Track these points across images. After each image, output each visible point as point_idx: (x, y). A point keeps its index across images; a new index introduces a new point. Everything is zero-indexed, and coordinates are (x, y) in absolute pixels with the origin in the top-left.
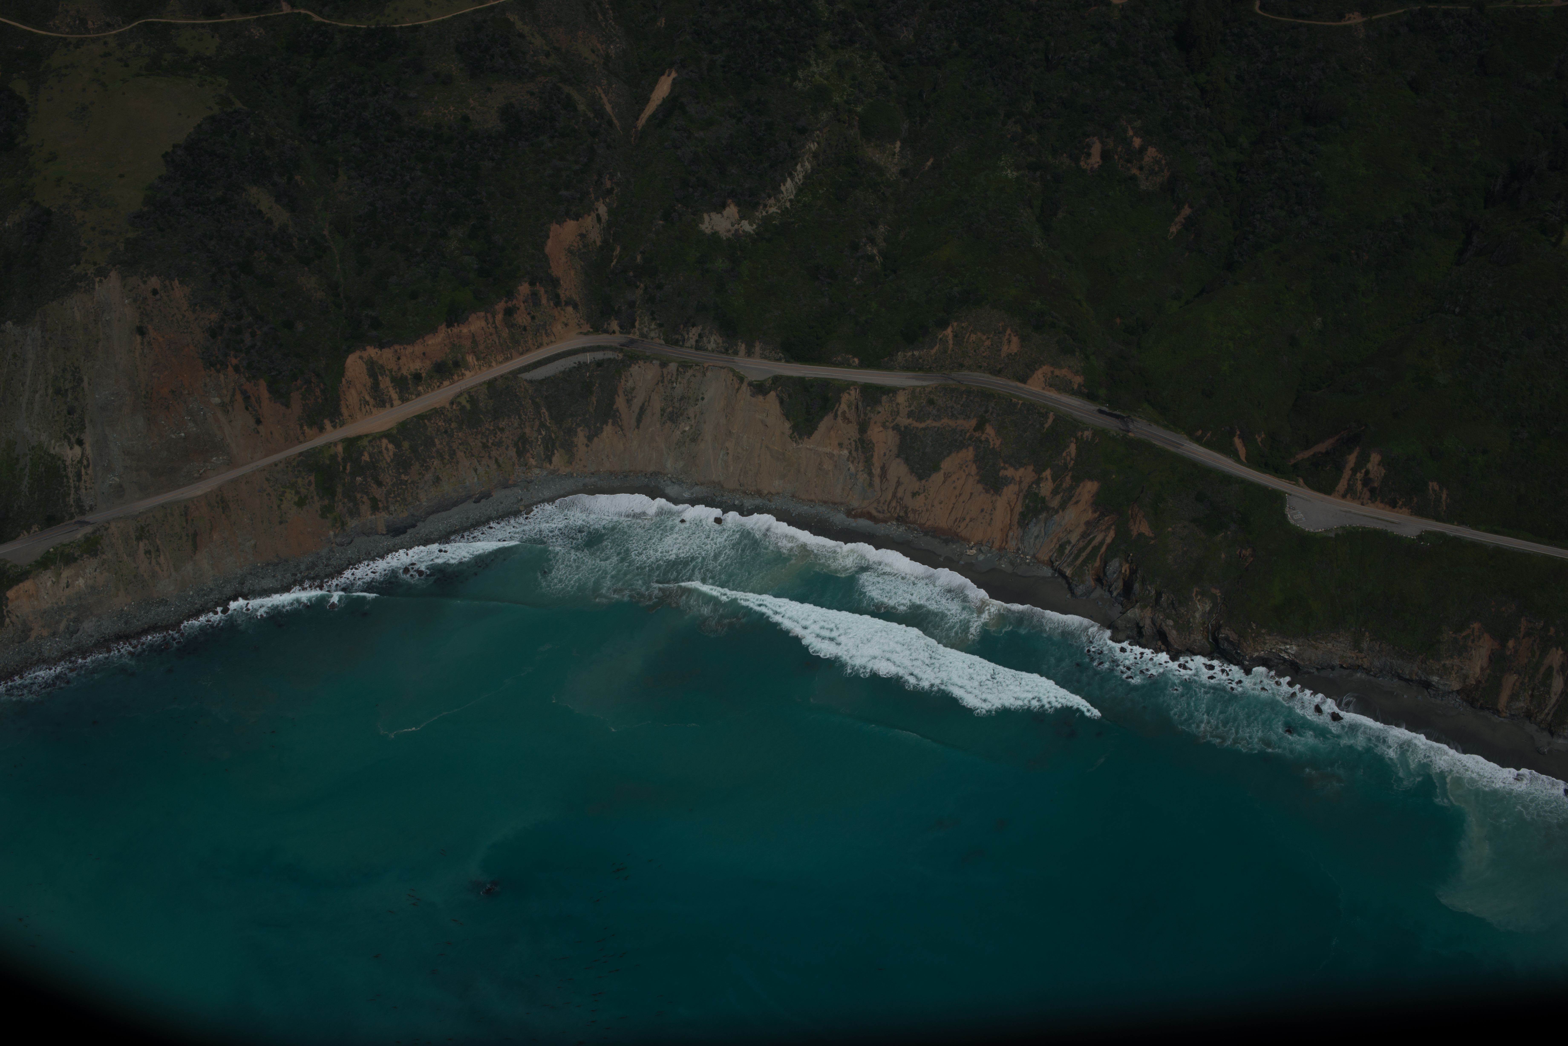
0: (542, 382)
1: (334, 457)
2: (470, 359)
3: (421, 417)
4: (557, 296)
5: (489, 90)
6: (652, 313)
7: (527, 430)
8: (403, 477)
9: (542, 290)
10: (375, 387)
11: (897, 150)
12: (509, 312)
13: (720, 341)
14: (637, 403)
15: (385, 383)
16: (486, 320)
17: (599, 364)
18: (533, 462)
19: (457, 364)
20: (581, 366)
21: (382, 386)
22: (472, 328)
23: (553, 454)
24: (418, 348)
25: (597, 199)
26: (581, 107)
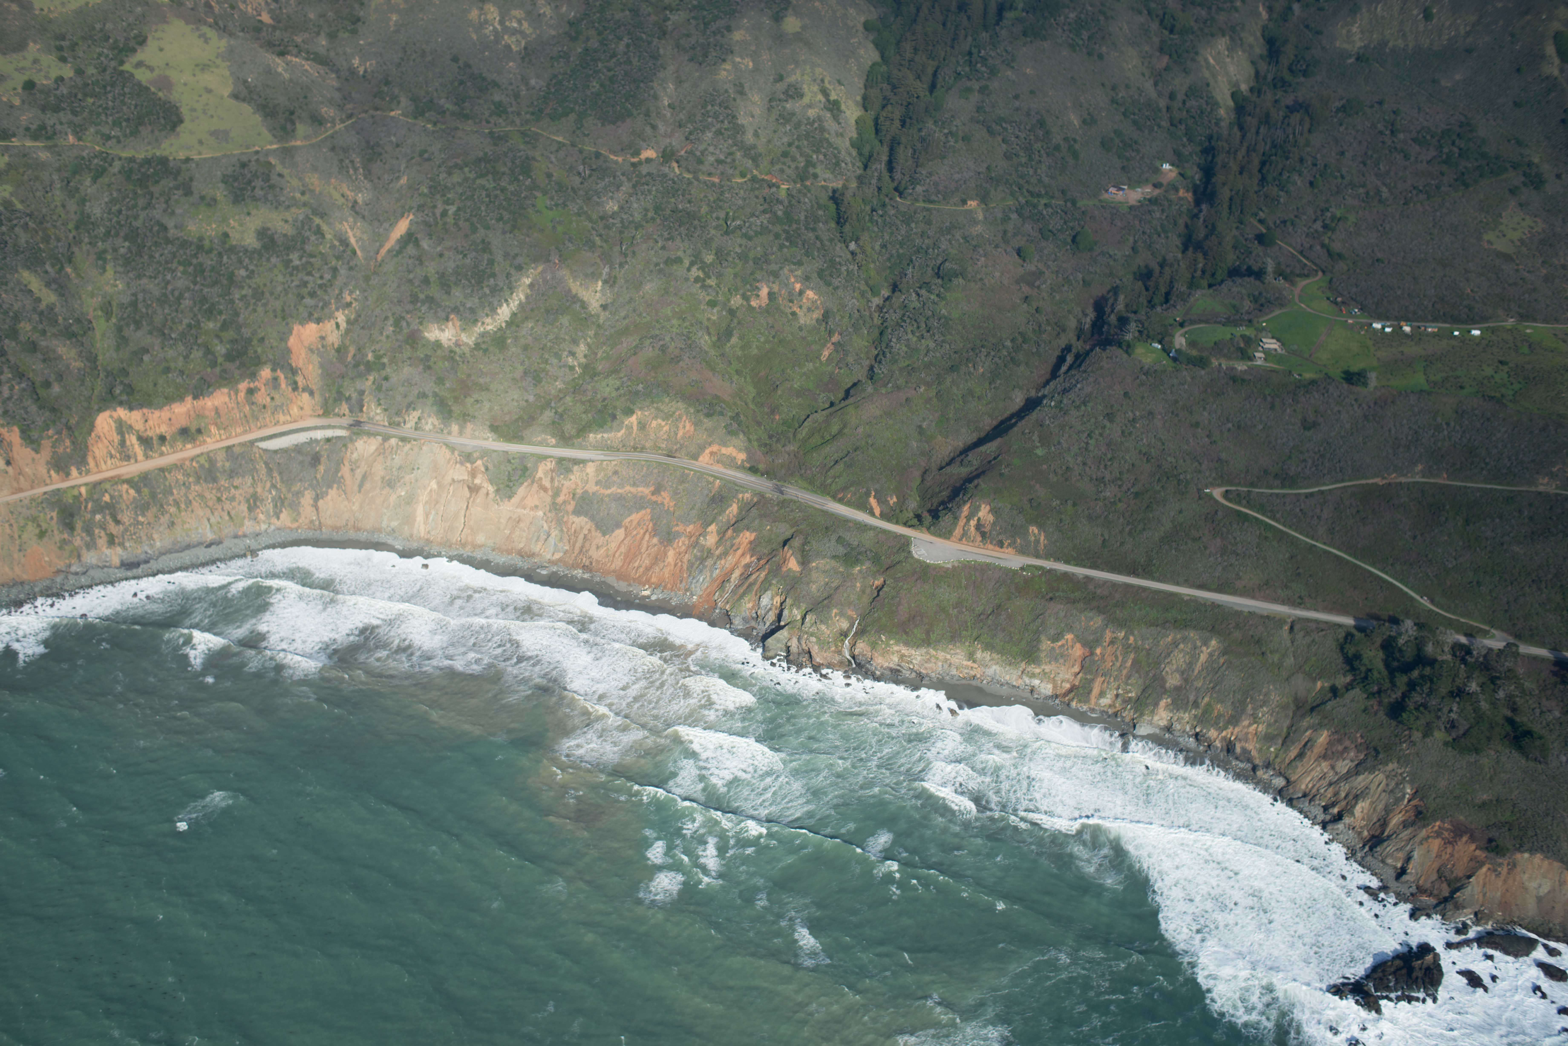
0: (276, 452)
1: (77, 498)
2: (213, 429)
3: (162, 470)
4: (296, 383)
5: (249, 214)
6: (379, 400)
7: (259, 490)
8: (141, 519)
9: (282, 376)
10: (123, 443)
11: (599, 288)
12: (251, 392)
13: (436, 423)
14: (359, 473)
15: (131, 440)
16: (230, 396)
17: (328, 440)
18: (261, 517)
19: (199, 431)
20: (312, 441)
21: (128, 443)
22: (216, 403)
23: (281, 511)
24: (165, 413)
25: (337, 309)
26: (328, 237)
